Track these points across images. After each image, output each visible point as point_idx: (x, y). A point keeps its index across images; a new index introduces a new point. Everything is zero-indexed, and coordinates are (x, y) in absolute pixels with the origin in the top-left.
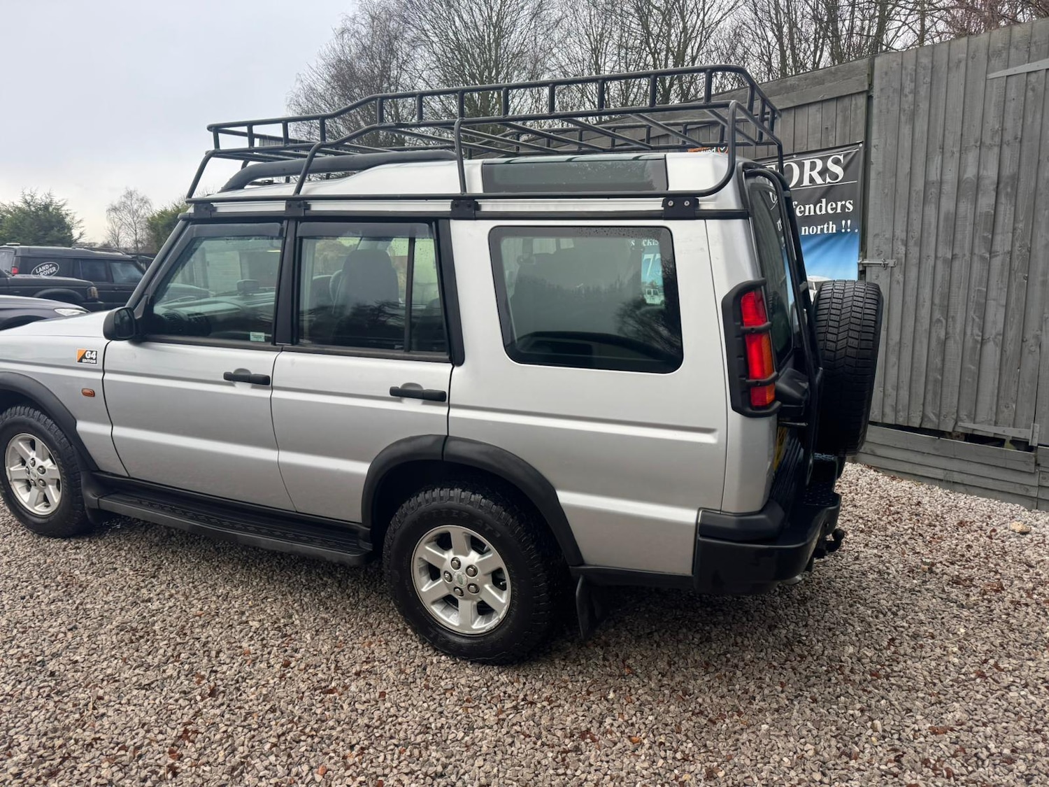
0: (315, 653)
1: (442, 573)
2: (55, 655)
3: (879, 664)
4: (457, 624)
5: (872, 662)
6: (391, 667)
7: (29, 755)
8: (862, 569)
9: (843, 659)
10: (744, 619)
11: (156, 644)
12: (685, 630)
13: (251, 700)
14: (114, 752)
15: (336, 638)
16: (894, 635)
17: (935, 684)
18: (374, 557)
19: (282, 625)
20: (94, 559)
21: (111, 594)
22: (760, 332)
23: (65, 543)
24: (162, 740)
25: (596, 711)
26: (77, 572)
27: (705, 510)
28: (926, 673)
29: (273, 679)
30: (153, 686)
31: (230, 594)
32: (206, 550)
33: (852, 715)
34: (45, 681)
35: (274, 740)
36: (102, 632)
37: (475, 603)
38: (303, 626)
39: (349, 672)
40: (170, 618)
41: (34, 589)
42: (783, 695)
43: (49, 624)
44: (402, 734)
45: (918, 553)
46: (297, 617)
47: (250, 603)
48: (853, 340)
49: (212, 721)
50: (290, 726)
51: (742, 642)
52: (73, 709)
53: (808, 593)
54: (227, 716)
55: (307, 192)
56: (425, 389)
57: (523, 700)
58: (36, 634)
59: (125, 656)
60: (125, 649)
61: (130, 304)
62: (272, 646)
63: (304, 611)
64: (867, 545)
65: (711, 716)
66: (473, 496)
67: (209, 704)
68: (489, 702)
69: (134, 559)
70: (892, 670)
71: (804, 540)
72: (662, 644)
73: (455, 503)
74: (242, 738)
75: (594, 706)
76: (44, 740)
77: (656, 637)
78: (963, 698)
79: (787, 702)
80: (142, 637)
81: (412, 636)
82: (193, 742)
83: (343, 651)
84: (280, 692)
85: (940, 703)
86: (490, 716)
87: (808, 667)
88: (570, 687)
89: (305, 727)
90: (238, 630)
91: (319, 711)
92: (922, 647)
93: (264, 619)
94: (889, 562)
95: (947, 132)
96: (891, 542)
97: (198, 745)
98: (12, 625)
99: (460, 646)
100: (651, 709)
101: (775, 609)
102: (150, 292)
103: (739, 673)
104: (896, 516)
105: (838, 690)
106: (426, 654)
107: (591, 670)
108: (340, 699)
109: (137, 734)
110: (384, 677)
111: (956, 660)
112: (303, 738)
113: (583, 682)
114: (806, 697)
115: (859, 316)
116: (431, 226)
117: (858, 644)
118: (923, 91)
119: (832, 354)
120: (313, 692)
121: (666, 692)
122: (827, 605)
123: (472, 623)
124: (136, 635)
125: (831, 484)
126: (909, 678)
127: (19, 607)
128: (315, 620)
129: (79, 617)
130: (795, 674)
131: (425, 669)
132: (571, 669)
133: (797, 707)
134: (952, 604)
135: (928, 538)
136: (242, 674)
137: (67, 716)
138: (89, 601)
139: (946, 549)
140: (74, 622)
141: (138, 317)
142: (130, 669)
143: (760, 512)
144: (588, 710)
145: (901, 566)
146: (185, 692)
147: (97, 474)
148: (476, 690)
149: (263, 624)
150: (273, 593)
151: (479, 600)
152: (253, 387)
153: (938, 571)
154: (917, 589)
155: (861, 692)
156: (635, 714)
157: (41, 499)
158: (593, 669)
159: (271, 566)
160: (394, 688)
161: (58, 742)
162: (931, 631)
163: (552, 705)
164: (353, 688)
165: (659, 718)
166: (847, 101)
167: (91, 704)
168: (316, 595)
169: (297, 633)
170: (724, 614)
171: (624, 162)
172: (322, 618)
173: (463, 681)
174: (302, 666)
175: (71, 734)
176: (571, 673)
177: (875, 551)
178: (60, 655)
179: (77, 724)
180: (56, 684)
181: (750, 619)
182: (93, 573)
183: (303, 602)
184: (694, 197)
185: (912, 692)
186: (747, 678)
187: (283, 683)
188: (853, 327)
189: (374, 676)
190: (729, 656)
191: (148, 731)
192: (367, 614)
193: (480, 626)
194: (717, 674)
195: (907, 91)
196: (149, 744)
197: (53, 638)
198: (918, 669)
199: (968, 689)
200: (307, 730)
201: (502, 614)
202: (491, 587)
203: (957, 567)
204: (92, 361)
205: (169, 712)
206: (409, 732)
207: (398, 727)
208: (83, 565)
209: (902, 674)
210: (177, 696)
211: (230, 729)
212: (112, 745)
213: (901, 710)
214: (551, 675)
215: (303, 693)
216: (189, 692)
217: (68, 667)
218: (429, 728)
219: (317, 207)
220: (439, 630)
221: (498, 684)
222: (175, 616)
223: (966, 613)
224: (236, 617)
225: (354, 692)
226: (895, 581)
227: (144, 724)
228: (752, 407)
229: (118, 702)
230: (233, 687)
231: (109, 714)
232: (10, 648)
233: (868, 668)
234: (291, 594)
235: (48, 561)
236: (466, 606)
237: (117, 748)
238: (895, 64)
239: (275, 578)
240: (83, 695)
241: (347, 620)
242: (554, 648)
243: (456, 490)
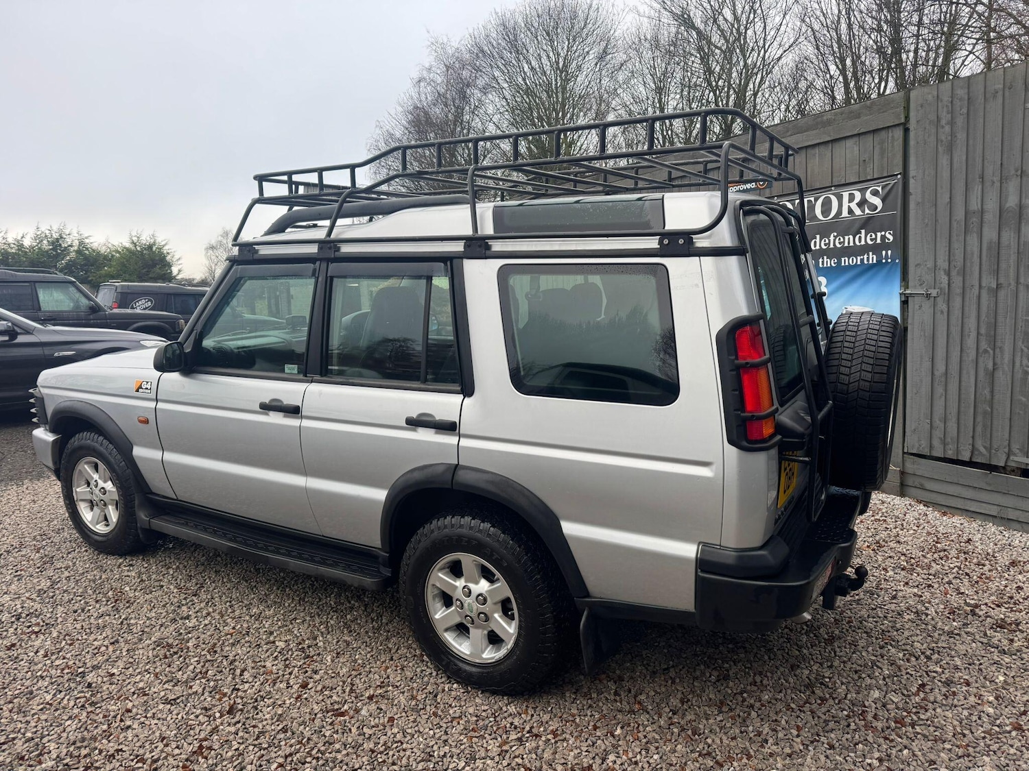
0: (333, 675)
1: (454, 600)
2: (95, 667)
3: (906, 711)
4: (468, 653)
5: (897, 708)
6: (403, 693)
7: (56, 763)
8: (898, 608)
9: (867, 704)
10: (766, 657)
11: (187, 661)
12: (702, 667)
13: (266, 720)
14: (133, 764)
15: (355, 661)
16: (925, 680)
17: (964, 736)
18: (390, 583)
19: (306, 646)
20: (144, 577)
21: (154, 611)
22: (756, 366)
23: (121, 561)
24: (177, 755)
25: (600, 747)
26: (127, 589)
27: (705, 544)
28: (956, 723)
29: (289, 699)
30: (178, 701)
31: (263, 615)
32: (246, 571)
33: (870, 765)
34: (82, 692)
35: (281, 760)
36: (141, 646)
37: (486, 632)
38: (325, 648)
39: (362, 696)
40: (203, 636)
41: (86, 603)
42: (798, 740)
43: (95, 637)
44: (404, 761)
45: (962, 593)
46: (321, 638)
47: (279, 623)
48: (865, 373)
49: (226, 739)
50: (298, 747)
51: (761, 682)
52: (103, 720)
53: (837, 632)
54: (241, 734)
55: (338, 235)
56: (437, 419)
57: (528, 732)
58: (81, 646)
59: (157, 670)
60: (158, 664)
62: (294, 667)
63: (329, 633)
64: (907, 583)
65: (718, 757)
66: (482, 524)
67: (225, 721)
68: (495, 733)
69: (180, 577)
70: (919, 718)
72: (678, 681)
73: (464, 531)
74: (252, 757)
75: (599, 742)
76: (71, 749)
77: (672, 673)
78: (994, 752)
79: (802, 748)
80: (176, 653)
81: (427, 662)
82: (206, 758)
83: (360, 674)
84: (294, 713)
85: (968, 756)
86: (494, 748)
87: (829, 711)
88: (578, 720)
89: (313, 749)
90: (265, 649)
91: (328, 734)
92: (954, 694)
93: (290, 640)
94: (929, 602)
95: (986, 162)
96: (934, 582)
97: (210, 762)
98: (61, 637)
99: (470, 675)
100: (657, 748)
101: (800, 648)
102: (199, 327)
103: (754, 714)
104: (942, 554)
105: (857, 736)
106: (440, 681)
107: (601, 704)
108: (349, 722)
109: (156, 747)
110: (396, 702)
111: (991, 710)
112: (308, 760)
113: (591, 716)
114: (823, 743)
115: (873, 349)
116: (446, 264)
117: (885, 689)
118: (960, 121)
119: (845, 387)
120: (325, 714)
121: (676, 730)
122: (855, 646)
123: (483, 652)
124: (170, 651)
125: (850, 518)
126: (937, 727)
127: (70, 620)
128: (338, 642)
129: (123, 631)
130: (813, 718)
131: (436, 696)
132: (581, 702)
133: (812, 753)
134: (993, 650)
135: (975, 577)
136: (261, 693)
137: (96, 727)
138: (133, 616)
139: (993, 590)
140: (117, 636)
141: (188, 350)
142: (160, 683)
143: (761, 548)
144: (593, 745)
145: (943, 607)
146: (206, 709)
147: (150, 496)
148: (483, 720)
149: (289, 645)
150: (302, 614)
151: (490, 629)
152: (285, 416)
153: (981, 613)
154: (956, 632)
155: (881, 740)
156: (640, 752)
157: (102, 518)
158: (604, 704)
159: (304, 588)
160: (404, 714)
161: (84, 752)
162: (966, 677)
163: (557, 739)
164: (364, 712)
165: (664, 757)
166: (883, 133)
167: (119, 716)
168: (342, 618)
169: (319, 654)
170: (746, 652)
171: (624, 203)
172: (345, 641)
173: (471, 710)
174: (319, 688)
175: (97, 744)
176: (580, 707)
177: (916, 590)
178: (99, 668)
179: (104, 735)
180: (91, 695)
181: (772, 656)
182: (141, 590)
183: (329, 625)
184: (688, 235)
185: (938, 743)
186: (762, 719)
187: (298, 704)
188: (866, 360)
189: (386, 701)
190: (745, 695)
191: (167, 745)
192: (388, 639)
193: (490, 655)
194: (730, 714)
195: (943, 122)
196: (165, 758)
197: (96, 651)
198: (948, 719)
199: (1002, 742)
200: (314, 752)
201: (510, 645)
202: (500, 617)
203: (1003, 609)
204: (147, 391)
205: (189, 728)
206: (411, 760)
207: (402, 754)
208: (133, 581)
209: (929, 722)
210: (199, 712)
211: (242, 747)
212: (132, 757)
213: (924, 761)
214: (560, 708)
215: (316, 715)
216: (210, 709)
217: (105, 679)
218: (431, 756)
219: (346, 249)
220: (452, 659)
221: (506, 714)
222: (208, 634)
223: (1007, 660)
224: (264, 637)
225: (364, 716)
226: (933, 622)
227: (164, 738)
228: (749, 442)
229: (144, 715)
230: (251, 705)
231: (134, 727)
232: (57, 658)
233: (892, 715)
234: (319, 615)
235: (103, 577)
236: (477, 634)
237: (135, 760)
238: (930, 96)
239: (306, 600)
240: (113, 707)
241: (368, 644)
242: (567, 680)
243: (466, 517)
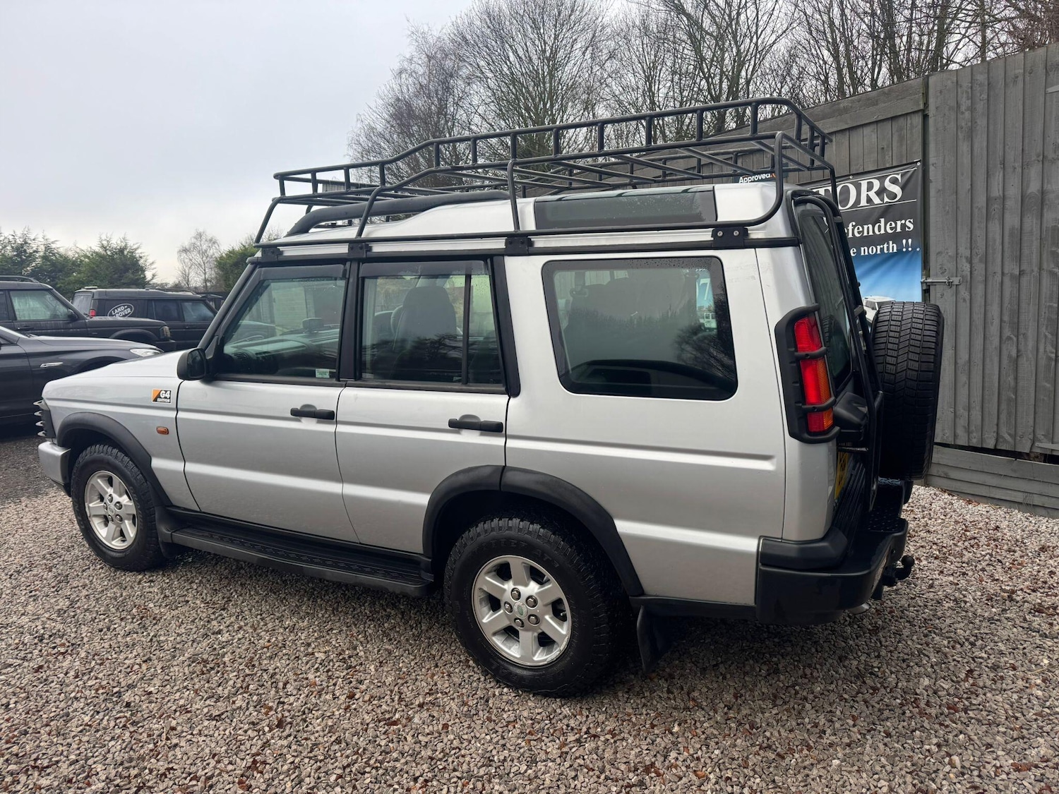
0: (379, 684)
1: (502, 604)
2: (131, 686)
3: (957, 697)
4: (518, 656)
5: (949, 694)
6: (453, 699)
7: (107, 784)
8: (937, 597)
9: (918, 691)
10: (813, 650)
11: (225, 676)
12: (751, 662)
13: (317, 732)
14: (187, 782)
15: (400, 669)
16: (972, 666)
17: (1017, 719)
18: (433, 589)
19: (346, 657)
20: (168, 593)
21: (183, 626)
22: (815, 358)
23: (140, 577)
24: (231, 771)
25: (660, 745)
26: (151, 605)
27: (766, 538)
28: (1007, 706)
29: (338, 710)
30: (223, 717)
31: (297, 626)
32: (273, 583)
33: (928, 751)
34: (121, 712)
35: (339, 771)
36: (175, 663)
37: (536, 634)
38: (367, 657)
39: (412, 704)
40: (239, 650)
41: (111, 621)
42: (855, 729)
43: (125, 656)
44: (465, 767)
45: (997, 580)
46: (361, 648)
47: (316, 634)
48: (912, 362)
49: (279, 752)
50: (355, 757)
51: (811, 674)
52: (148, 739)
53: (880, 622)
54: (294, 747)
55: (368, 234)
56: (482, 420)
57: (586, 733)
58: (112, 665)
59: (196, 687)
60: (196, 680)
61: (202, 345)
62: (337, 677)
63: (368, 642)
64: (942, 572)
65: (779, 750)
66: (531, 526)
67: (276, 735)
68: (552, 735)
69: (205, 591)
70: (971, 703)
71: (869, 567)
72: (728, 676)
73: (513, 533)
74: (309, 769)
75: (658, 740)
76: (120, 769)
77: (722, 669)
78: (1047, 733)
79: (859, 737)
80: (212, 669)
81: (474, 668)
82: (261, 772)
83: (406, 682)
84: (345, 724)
85: (1023, 738)
86: (553, 749)
87: (882, 700)
88: (634, 720)
89: (370, 759)
90: (305, 661)
91: (383, 743)
92: (1002, 678)
93: (329, 651)
94: (966, 590)
95: (1007, 147)
96: (967, 568)
97: (266, 776)
98: (90, 657)
99: (522, 678)
100: (717, 743)
101: (845, 639)
102: (220, 333)
103: (808, 706)
104: (972, 542)
105: (913, 723)
106: (488, 686)
107: (655, 703)
108: (403, 731)
109: (208, 764)
110: (447, 709)
111: (1040, 693)
112: (368, 769)
113: (646, 715)
114: (880, 732)
115: (919, 338)
116: (486, 263)
117: (934, 676)
118: (980, 107)
119: (892, 377)
120: (377, 723)
121: (733, 725)
122: (900, 635)
123: (534, 655)
124: (207, 666)
125: (898, 509)
126: (989, 712)
127: (97, 639)
128: (379, 651)
129: (153, 649)
130: (867, 707)
131: (487, 701)
132: (635, 702)
133: (870, 742)
134: (1034, 634)
135: (1007, 564)
136: (308, 706)
137: (142, 746)
138: (162, 633)
139: (1027, 576)
140: (149, 654)
141: (209, 357)
142: (201, 700)
143: (822, 540)
144: (653, 743)
145: (980, 594)
146: (253, 723)
147: (170, 509)
148: (539, 723)
149: (329, 656)
150: (338, 624)
151: (540, 631)
152: (318, 422)
153: (1018, 598)
154: (996, 618)
155: (937, 726)
156: (700, 748)
157: (118, 533)
158: (658, 702)
159: (336, 598)
160: (457, 720)
161: (134, 772)
162: (1012, 662)
163: (615, 739)
164: (416, 720)
165: (725, 752)
166: (901, 120)
167: (164, 734)
168: (380, 626)
169: (361, 664)
170: (792, 645)
171: (673, 196)
172: (386, 650)
173: (525, 714)
174: (367, 698)
175: (146, 764)
176: (634, 705)
177: (951, 578)
178: (135, 687)
179: (151, 754)
180: (132, 715)
181: (819, 649)
182: (166, 606)
183: (367, 634)
184: (743, 226)
185: (992, 727)
186: (816, 711)
187: (348, 715)
188: (912, 349)
189: (437, 708)
190: (797, 688)
191: (218, 762)
192: (429, 645)
193: (541, 657)
194: (785, 707)
195: (963, 108)
196: (220, 774)
197: (129, 670)
198: (999, 702)
199: (1054, 723)
200: (372, 762)
201: (563, 646)
202: (551, 618)
203: (1039, 594)
204: (166, 400)
205: (238, 743)
206: (472, 765)
207: (461, 760)
208: (157, 598)
209: (981, 707)
210: (246, 727)
211: (297, 760)
212: (184, 775)
213: (980, 745)
214: (614, 708)
215: (368, 724)
216: (258, 723)
217: (143, 698)
218: (491, 761)
219: (378, 248)
220: (499, 661)
221: (561, 716)
222: (243, 648)
223: (1050, 644)
224: (302, 649)
225: (418, 724)
226: (972, 609)
227: (214, 755)
228: (810, 433)
229: (190, 732)
230: (300, 718)
231: (181, 745)
232: (89, 679)
233: (945, 701)
234: (356, 625)
235: (124, 594)
236: (527, 637)
237: (189, 778)
238: (949, 82)
239: (340, 610)
240: (156, 726)
241: (410, 652)
242: (618, 680)
243: (514, 520)
